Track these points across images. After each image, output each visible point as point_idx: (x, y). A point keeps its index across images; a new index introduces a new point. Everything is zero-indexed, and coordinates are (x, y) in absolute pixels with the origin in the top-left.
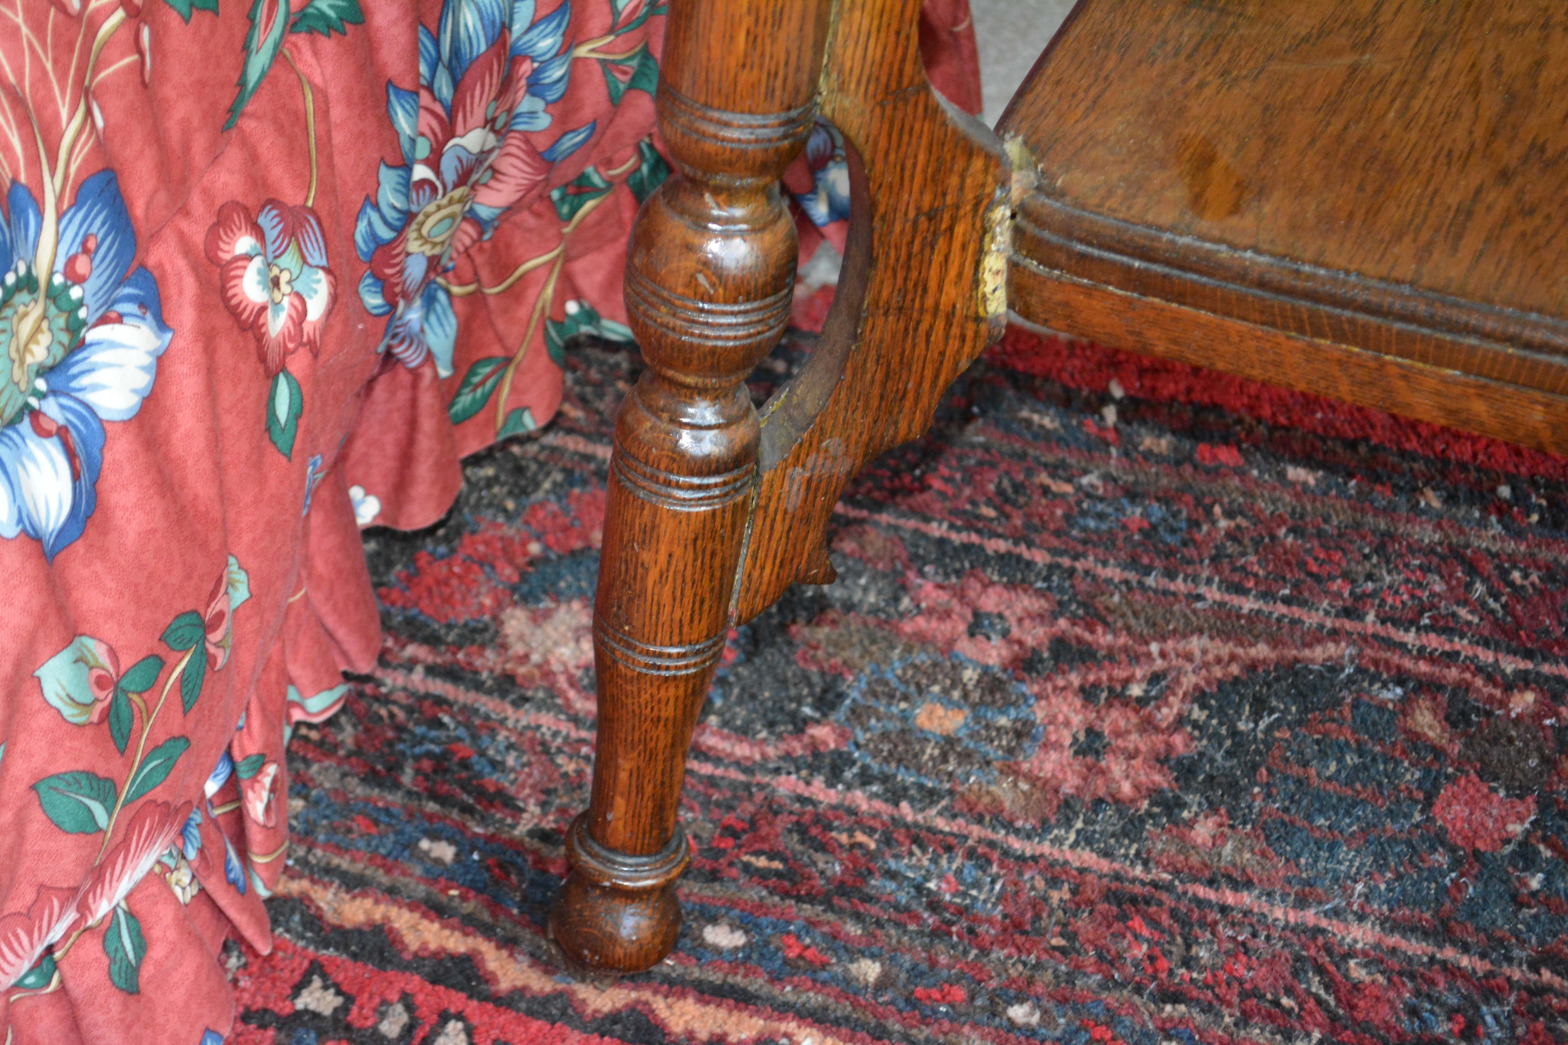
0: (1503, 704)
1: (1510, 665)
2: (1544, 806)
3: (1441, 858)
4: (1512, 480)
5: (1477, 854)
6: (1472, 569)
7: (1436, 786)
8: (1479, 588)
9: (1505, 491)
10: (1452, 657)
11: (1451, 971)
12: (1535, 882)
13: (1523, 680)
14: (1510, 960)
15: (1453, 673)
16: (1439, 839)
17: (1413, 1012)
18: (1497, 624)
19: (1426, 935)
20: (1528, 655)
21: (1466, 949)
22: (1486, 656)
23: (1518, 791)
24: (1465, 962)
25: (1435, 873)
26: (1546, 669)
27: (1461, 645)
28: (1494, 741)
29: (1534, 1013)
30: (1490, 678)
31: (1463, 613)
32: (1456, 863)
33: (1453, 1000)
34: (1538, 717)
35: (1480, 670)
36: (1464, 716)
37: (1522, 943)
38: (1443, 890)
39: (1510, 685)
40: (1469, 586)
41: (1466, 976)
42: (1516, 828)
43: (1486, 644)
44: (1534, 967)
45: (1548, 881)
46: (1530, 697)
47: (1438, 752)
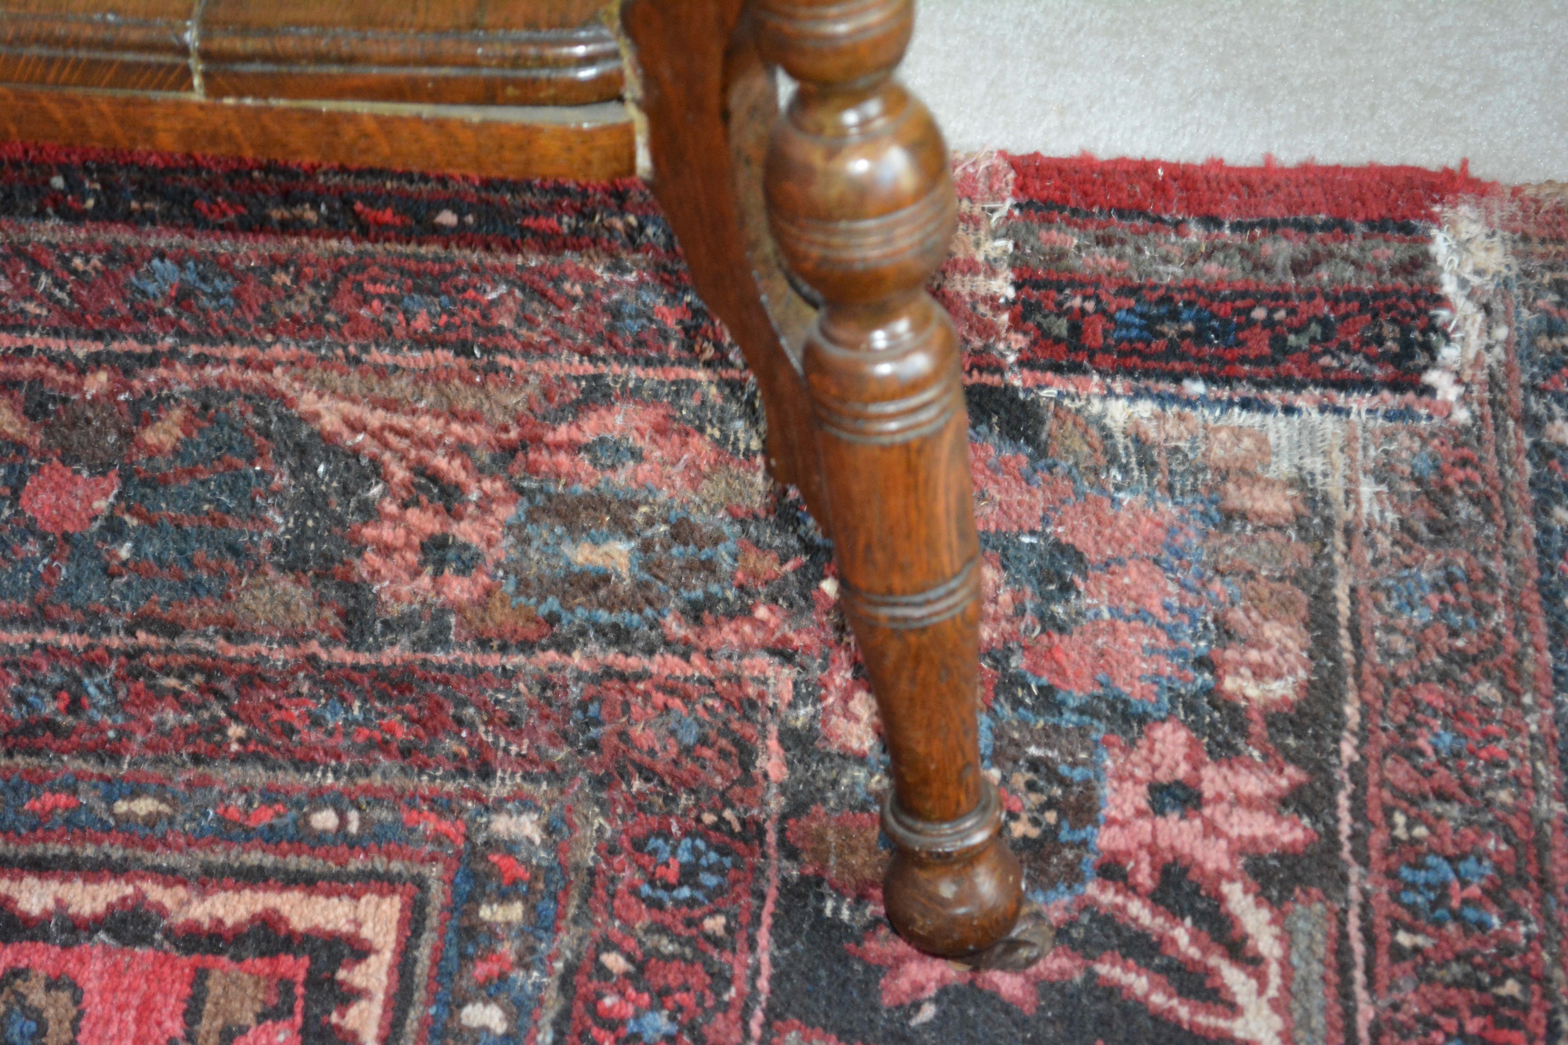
0: (78, 388)
1: (82, 350)
2: (126, 478)
3: (33, 547)
4: (65, 171)
5: (66, 537)
6: (36, 264)
7: (22, 481)
8: (44, 281)
9: (58, 182)
10: (25, 351)
11: (52, 652)
12: (125, 551)
13: (96, 361)
14: (107, 630)
15: (27, 368)
16: (30, 530)
17: (20, 699)
18: (67, 314)
19: (24, 623)
20: (98, 336)
21: (65, 628)
22: (58, 345)
23: (101, 469)
24: (65, 641)
25: (28, 563)
26: (116, 346)
27: (33, 339)
28: (74, 425)
29: (134, 675)
30: (63, 366)
31: (32, 308)
32: (48, 549)
33: (56, 679)
34: (112, 395)
35: (53, 359)
36: (42, 405)
37: (117, 611)
38: (37, 577)
39: (81, 370)
40: (35, 281)
41: (68, 654)
42: (101, 504)
43: (56, 333)
44: (131, 632)
45: (137, 549)
46: (103, 377)
47: (20, 447)
